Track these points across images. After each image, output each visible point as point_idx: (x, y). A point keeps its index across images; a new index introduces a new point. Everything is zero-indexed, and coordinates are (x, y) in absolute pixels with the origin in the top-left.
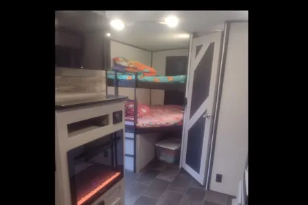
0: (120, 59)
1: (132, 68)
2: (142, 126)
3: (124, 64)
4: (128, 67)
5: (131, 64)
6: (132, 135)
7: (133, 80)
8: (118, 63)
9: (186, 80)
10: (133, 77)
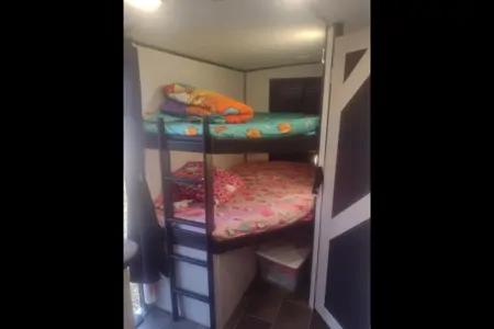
0: (177, 87)
1: (199, 106)
2: (226, 236)
3: (184, 98)
4: (191, 105)
5: (197, 98)
6: (202, 255)
7: (197, 136)
8: (171, 95)
9: (318, 129)
10: (199, 129)
